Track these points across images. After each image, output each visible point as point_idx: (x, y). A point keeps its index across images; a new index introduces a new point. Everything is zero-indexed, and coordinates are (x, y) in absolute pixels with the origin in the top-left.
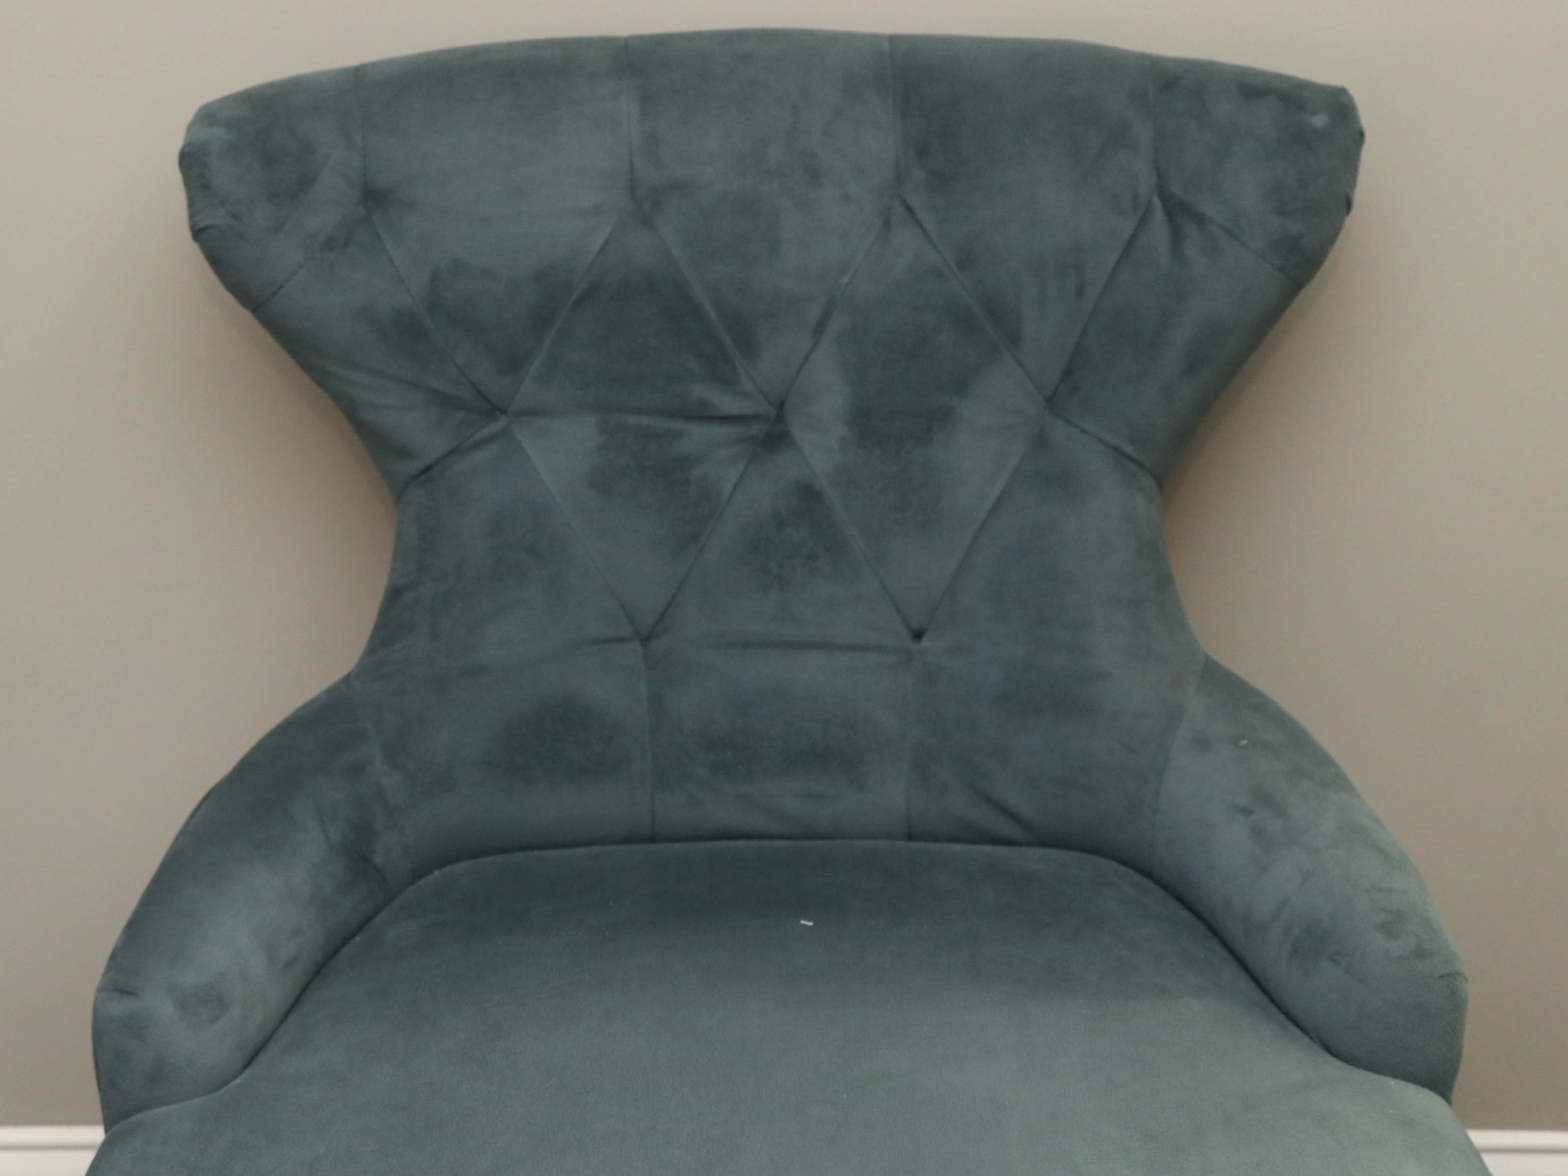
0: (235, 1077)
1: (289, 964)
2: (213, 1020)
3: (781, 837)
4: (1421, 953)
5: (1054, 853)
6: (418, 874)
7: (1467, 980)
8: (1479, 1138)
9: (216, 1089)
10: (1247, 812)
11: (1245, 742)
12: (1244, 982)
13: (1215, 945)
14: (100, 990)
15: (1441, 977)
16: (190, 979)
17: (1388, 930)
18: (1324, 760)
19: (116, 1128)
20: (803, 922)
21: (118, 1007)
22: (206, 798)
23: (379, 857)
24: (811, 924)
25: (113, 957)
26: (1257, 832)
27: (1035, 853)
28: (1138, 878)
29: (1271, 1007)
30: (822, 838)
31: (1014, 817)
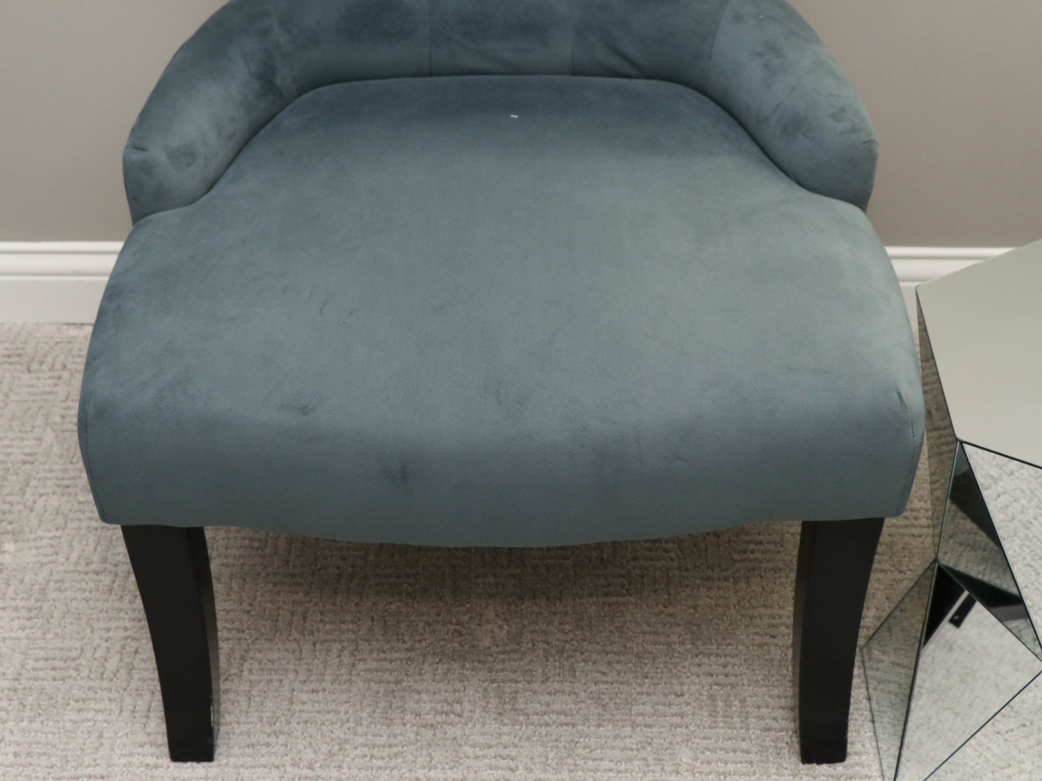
0: (202, 196)
1: (230, 137)
2: (189, 165)
3: (502, 74)
4: (853, 130)
5: (654, 82)
6: (301, 92)
7: (878, 145)
8: (891, 251)
9: (192, 202)
10: (761, 55)
11: (762, 17)
12: (755, 149)
13: (740, 130)
14: (126, 148)
15: (864, 143)
16: (175, 142)
17: (836, 117)
18: (805, 27)
19: (138, 223)
20: (512, 116)
21: (136, 156)
22: (182, 47)
23: (278, 81)
24: (516, 117)
25: (133, 131)
26: (766, 66)
27: (643, 82)
28: (698, 95)
29: (769, 162)
30: (524, 74)
31: (632, 62)
